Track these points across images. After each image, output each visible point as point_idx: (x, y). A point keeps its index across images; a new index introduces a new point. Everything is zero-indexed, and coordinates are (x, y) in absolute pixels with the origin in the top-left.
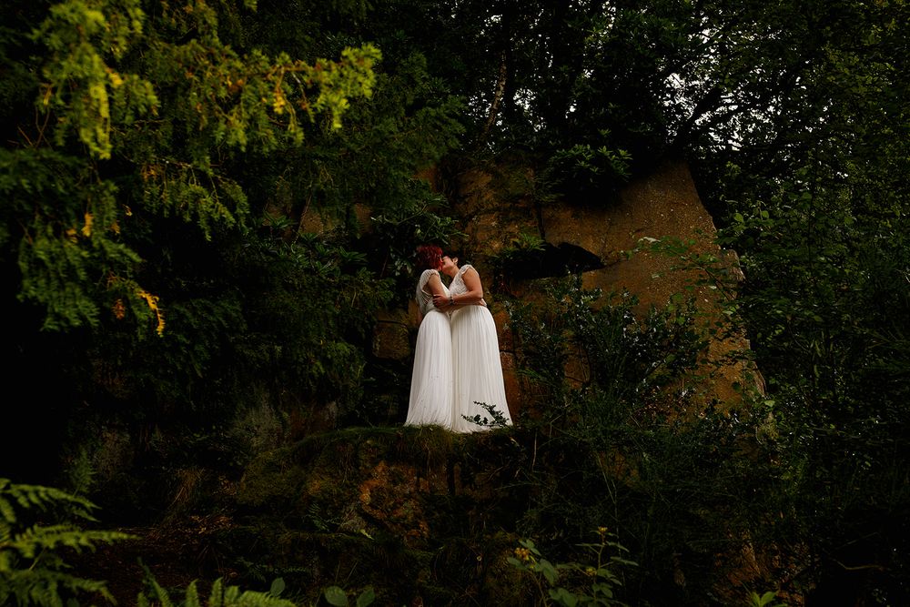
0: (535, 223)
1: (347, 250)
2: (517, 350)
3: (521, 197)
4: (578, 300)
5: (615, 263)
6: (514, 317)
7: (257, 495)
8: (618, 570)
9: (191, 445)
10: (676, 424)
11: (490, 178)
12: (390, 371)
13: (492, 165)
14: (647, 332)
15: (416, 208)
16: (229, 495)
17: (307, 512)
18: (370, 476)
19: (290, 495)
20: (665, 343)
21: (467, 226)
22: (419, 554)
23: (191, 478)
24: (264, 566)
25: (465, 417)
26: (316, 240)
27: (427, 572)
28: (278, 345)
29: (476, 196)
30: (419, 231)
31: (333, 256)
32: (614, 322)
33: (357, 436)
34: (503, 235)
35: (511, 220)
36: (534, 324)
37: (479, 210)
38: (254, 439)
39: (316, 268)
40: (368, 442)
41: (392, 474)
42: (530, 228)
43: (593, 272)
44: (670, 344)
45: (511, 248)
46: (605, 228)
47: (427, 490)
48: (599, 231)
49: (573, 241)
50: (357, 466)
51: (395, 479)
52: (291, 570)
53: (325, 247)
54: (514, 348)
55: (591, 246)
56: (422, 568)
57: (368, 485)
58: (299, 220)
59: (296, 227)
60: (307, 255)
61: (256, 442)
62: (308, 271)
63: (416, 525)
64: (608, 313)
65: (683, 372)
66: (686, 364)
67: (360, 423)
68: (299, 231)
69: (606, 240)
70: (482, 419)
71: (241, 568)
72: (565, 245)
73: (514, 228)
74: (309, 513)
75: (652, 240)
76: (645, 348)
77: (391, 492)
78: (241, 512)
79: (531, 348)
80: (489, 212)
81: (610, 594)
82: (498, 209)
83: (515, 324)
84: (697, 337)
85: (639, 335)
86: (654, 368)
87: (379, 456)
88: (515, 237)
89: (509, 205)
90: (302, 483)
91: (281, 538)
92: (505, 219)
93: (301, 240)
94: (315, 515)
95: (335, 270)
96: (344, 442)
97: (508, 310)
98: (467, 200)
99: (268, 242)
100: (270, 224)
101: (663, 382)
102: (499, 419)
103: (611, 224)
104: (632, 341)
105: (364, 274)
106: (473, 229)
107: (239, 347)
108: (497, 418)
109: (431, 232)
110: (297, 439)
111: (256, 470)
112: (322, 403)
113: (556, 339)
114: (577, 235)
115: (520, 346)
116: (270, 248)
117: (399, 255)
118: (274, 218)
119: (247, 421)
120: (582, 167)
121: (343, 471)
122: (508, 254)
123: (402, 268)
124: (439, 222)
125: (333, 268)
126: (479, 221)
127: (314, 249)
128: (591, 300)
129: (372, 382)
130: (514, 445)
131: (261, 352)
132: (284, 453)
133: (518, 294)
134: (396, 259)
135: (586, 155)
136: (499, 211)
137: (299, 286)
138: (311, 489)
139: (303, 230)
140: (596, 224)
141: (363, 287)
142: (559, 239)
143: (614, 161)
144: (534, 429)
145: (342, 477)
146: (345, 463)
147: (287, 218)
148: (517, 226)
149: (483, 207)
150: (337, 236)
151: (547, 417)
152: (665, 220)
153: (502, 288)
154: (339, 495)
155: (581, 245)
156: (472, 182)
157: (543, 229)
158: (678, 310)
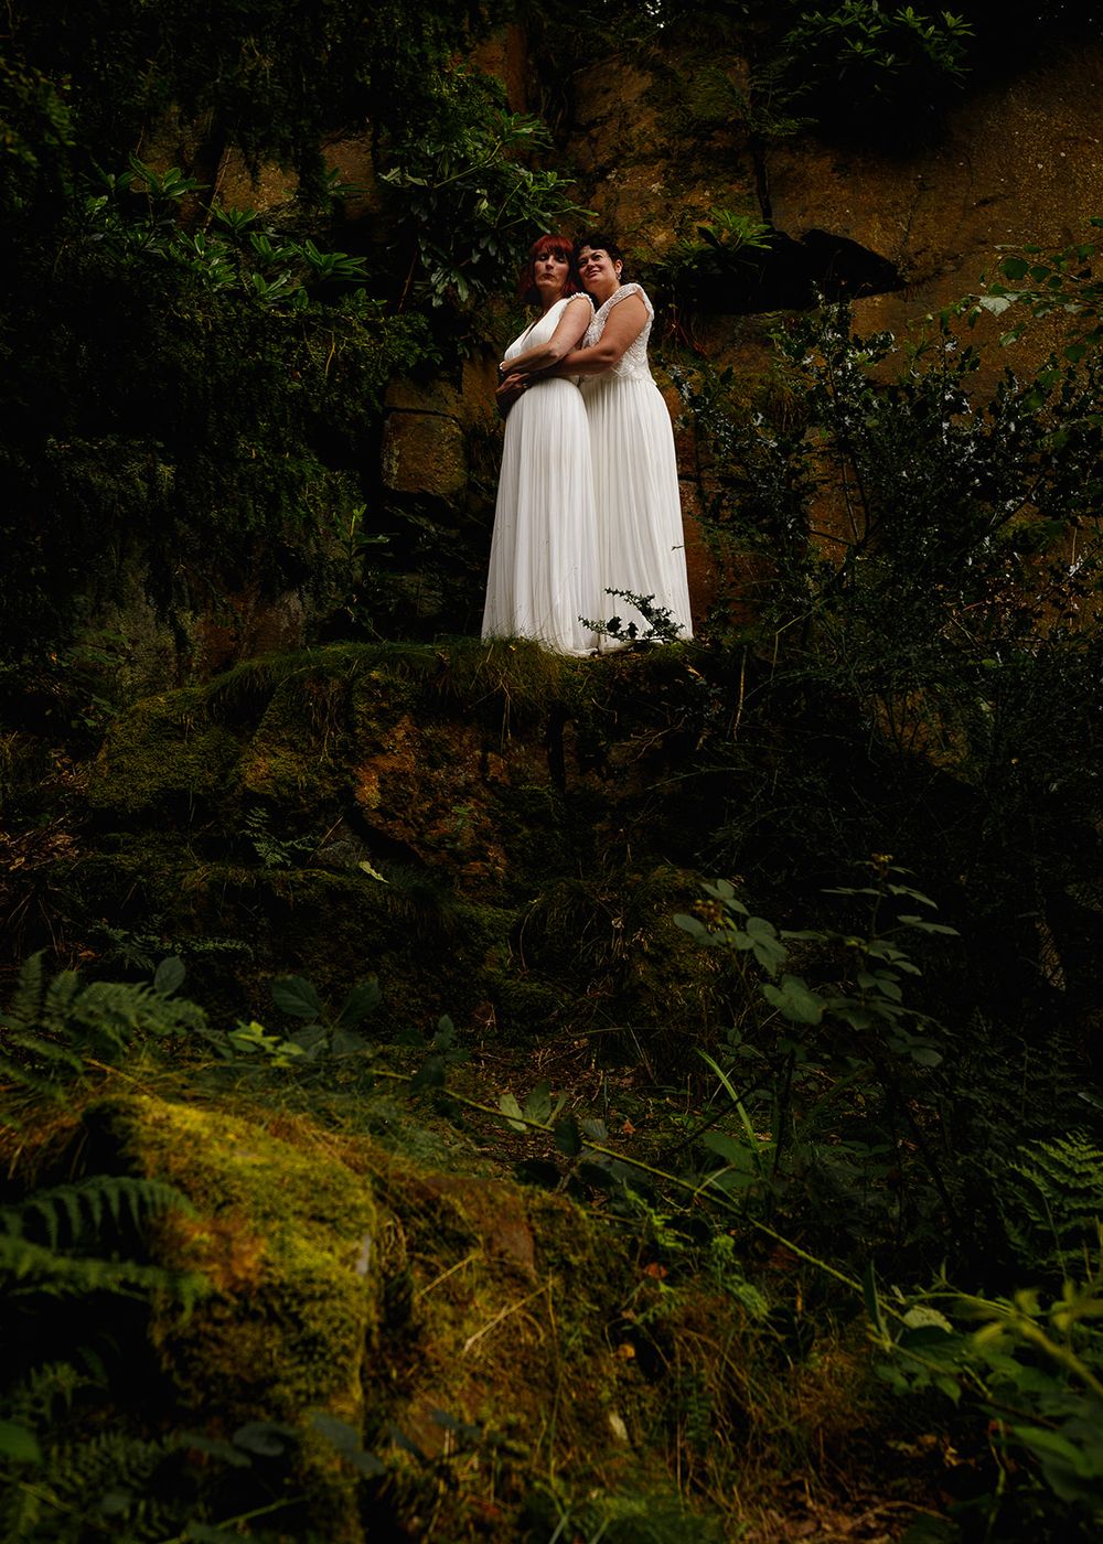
0: (750, 185)
1: (322, 248)
2: (706, 474)
3: (719, 124)
4: (839, 360)
5: (926, 279)
6: (693, 402)
7: (134, 789)
8: (913, 943)
10: (1054, 637)
11: (646, 82)
12: (423, 522)
13: (654, 50)
14: (995, 432)
15: (477, 147)
16: (72, 789)
17: (242, 824)
18: (379, 749)
19: (206, 788)
20: (1036, 457)
21: (594, 193)
22: (486, 914)
24: (152, 938)
25: (586, 623)
26: (252, 226)
27: (504, 952)
28: (167, 464)
29: (615, 123)
30: (485, 204)
31: (292, 263)
33: (349, 664)
34: (676, 214)
35: (696, 179)
36: (743, 418)
37: (621, 156)
38: (127, 670)
39: (254, 291)
40: (374, 674)
41: (427, 745)
42: (738, 199)
43: (878, 299)
44: (1046, 459)
45: (695, 244)
46: (909, 198)
47: (504, 779)
48: (896, 204)
49: (834, 227)
50: (350, 727)
51: (433, 755)
52: (210, 945)
53: (274, 243)
54: (699, 470)
55: (876, 239)
56: (494, 942)
57: (376, 767)
58: (212, 179)
59: (207, 197)
60: (231, 258)
61: (128, 677)
62: (236, 295)
63: (479, 854)
64: (909, 391)
65: (1074, 522)
66: (1082, 504)
67: (356, 633)
68: (214, 205)
69: (909, 226)
70: (625, 627)
71: (103, 942)
72: (816, 237)
73: (701, 197)
74: (248, 827)
76: (990, 467)
77: (427, 787)
78: (98, 824)
79: (737, 470)
80: (643, 159)
81: (896, 994)
82: (665, 153)
83: (696, 416)
85: (977, 437)
86: (1010, 514)
87: (399, 706)
88: (703, 217)
89: (689, 143)
90: (231, 764)
91: (188, 879)
92: (681, 175)
93: (217, 226)
94: (258, 830)
95: (295, 293)
96: (321, 677)
97: (679, 387)
98: (594, 132)
99: (143, 229)
100: (147, 188)
101: (1025, 542)
102: (662, 624)
103: (922, 188)
104: (961, 453)
105: (357, 308)
106: (609, 200)
107: (79, 468)
108: (657, 624)
109: (512, 207)
110: (215, 672)
111: (130, 735)
112: (269, 596)
113: (785, 449)
114: (843, 212)
115: (712, 466)
116: (149, 244)
117: (441, 258)
118: (159, 174)
119: (108, 633)
120: (858, 56)
121: (320, 738)
122: (687, 257)
123: (446, 290)
124: (530, 183)
125: (290, 291)
126: (621, 182)
127: (247, 246)
128: (870, 360)
129: (381, 546)
130: (694, 681)
131: (128, 479)
132: (189, 698)
133: (708, 349)
134: (433, 269)
135: (869, 27)
136: (669, 156)
137: (205, 324)
138: (250, 776)
139: (223, 202)
140: (888, 188)
141: (350, 331)
142: (801, 222)
143: (929, 41)
144: (738, 649)
145: (318, 752)
146: (323, 719)
147: (186, 176)
148: (707, 194)
149: (631, 149)
150: (301, 217)
151: (770, 622)
152: (1046, 178)
153: (673, 336)
154: (311, 789)
155: (853, 236)
156: (606, 91)
157: (767, 200)
158: (1067, 383)
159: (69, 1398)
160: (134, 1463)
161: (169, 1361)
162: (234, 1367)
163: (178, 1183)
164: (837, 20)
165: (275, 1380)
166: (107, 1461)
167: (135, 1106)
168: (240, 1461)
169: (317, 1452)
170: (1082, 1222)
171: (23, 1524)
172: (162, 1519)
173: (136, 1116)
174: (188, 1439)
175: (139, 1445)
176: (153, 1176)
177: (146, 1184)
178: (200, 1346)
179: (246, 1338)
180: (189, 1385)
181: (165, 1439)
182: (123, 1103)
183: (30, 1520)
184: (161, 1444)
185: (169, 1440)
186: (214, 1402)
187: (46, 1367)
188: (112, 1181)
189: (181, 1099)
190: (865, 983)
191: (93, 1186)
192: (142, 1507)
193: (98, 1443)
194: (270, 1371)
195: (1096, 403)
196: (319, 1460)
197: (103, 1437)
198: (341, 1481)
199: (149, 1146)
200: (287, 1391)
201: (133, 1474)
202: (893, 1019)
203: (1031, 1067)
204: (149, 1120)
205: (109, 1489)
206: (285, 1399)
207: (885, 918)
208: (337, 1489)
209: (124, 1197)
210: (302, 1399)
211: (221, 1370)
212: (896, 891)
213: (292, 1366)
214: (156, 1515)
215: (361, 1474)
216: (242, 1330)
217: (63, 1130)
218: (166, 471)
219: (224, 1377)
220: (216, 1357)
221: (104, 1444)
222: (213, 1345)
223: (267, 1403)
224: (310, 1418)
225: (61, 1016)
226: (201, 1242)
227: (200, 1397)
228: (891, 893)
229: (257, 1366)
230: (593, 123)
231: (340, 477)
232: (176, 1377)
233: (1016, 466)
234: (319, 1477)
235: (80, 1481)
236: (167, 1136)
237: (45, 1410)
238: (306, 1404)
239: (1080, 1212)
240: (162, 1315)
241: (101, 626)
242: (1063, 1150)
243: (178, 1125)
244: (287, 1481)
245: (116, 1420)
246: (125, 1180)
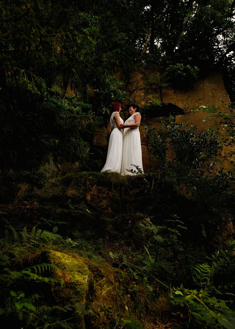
0: (159, 95)
1: (85, 103)
2: (149, 145)
3: (154, 84)
4: (173, 127)
6: (148, 132)
7: (48, 195)
9: (24, 175)
10: (207, 176)
11: (142, 76)
12: (100, 151)
13: (143, 70)
14: (199, 141)
15: (112, 87)
16: (38, 194)
18: (90, 190)
19: (61, 195)
21: (132, 95)
22: (108, 219)
23: (24, 187)
24: (51, 221)
25: (127, 170)
26: (72, 98)
27: (110, 226)
29: (136, 83)
30: (113, 96)
31: (79, 105)
32: (187, 137)
33: (86, 175)
34: (146, 99)
35: (150, 93)
36: (156, 136)
37: (137, 89)
38: (48, 174)
40: (90, 177)
41: (99, 190)
42: (157, 97)
43: (180, 116)
44: (207, 146)
45: (149, 105)
46: (186, 98)
47: (112, 196)
48: (184, 99)
49: (173, 103)
50: (86, 186)
51: (100, 191)
52: (60, 223)
53: (76, 101)
54: (148, 144)
55: (180, 105)
56: (109, 224)
57: (90, 193)
58: (66, 90)
59: (65, 93)
60: (69, 104)
61: (48, 175)
62: (69, 110)
63: (107, 209)
64: (185, 133)
65: (212, 157)
66: (213, 154)
67: (87, 170)
68: (66, 94)
69: (186, 103)
70: (134, 171)
71: (42, 221)
72: (170, 104)
73: (150, 96)
74: (68, 203)
75: (204, 107)
76: (197, 147)
77: (98, 197)
78: (42, 201)
79: (154, 144)
80: (141, 89)
82: (145, 88)
83: (148, 135)
84: (218, 144)
85: (196, 142)
86: (201, 155)
87: (94, 183)
88: (150, 100)
89: (149, 87)
90: (65, 191)
91: (57, 211)
92: (147, 92)
93: (66, 98)
94: (69, 203)
95: (79, 110)
96: (81, 177)
97: (146, 130)
98: (132, 84)
99: (54, 98)
100: (55, 91)
101: (203, 160)
102: (140, 171)
103: (189, 97)
104: (193, 144)
105: (91, 114)
106: (134, 96)
107: (42, 140)
108: (139, 171)
109: (117, 97)
110: (63, 175)
111: (48, 186)
112: (73, 162)
113: (164, 142)
114: (175, 100)
115: (150, 143)
116: (55, 101)
117: (105, 105)
118: (56, 88)
119: (45, 167)
120: (179, 73)
121: (80, 188)
122: (147, 107)
123: (105, 111)
124: (121, 93)
125: (78, 110)
126: (136, 93)
127: (71, 102)
128: (178, 127)
129: (92, 154)
130: (145, 181)
131: (50, 142)
132: (58, 180)
133: (150, 123)
134: (103, 107)
135: (181, 68)
136: (145, 89)
137: (65, 117)
138: (68, 194)
139: (68, 94)
140: (183, 96)
141: (89, 119)
142: (168, 102)
143: (192, 71)
144: (153, 176)
145: (80, 190)
146: (81, 185)
147: (61, 89)
148: (151, 96)
149: (138, 87)
150: (81, 97)
151: (158, 171)
152: (210, 96)
153: (144, 120)
154: (79, 197)
155: (176, 104)
156: (135, 77)
157: (162, 98)
158: (212, 133)
159: (38, 299)
160: (48, 310)
161: (54, 294)
162: (65, 295)
163: (57, 265)
164: (175, 67)
165: (71, 298)
166: (44, 310)
167: (50, 252)
168: (65, 311)
169: (78, 310)
170: (205, 278)
171: (30, 319)
172: (52, 320)
173: (50, 253)
174: (57, 307)
175: (49, 308)
176: (53, 264)
177: (52, 265)
178: (59, 292)
179: (67, 291)
180: (57, 298)
181: (53, 307)
182: (48, 251)
183: (31, 319)
184: (53, 308)
185: (54, 307)
186: (61, 301)
187: (34, 294)
188: (46, 264)
189: (57, 251)
190: (171, 236)
191: (43, 265)
192: (49, 317)
193: (42, 307)
194: (71, 296)
195: (216, 137)
196: (78, 311)
197: (43, 306)
198: (82, 315)
199: (52, 259)
200: (73, 300)
201: (48, 312)
202: (175, 242)
203: (198, 251)
204: (52, 254)
205: (44, 314)
206: (73, 301)
207: (175, 225)
208: (81, 316)
209: (48, 267)
210: (76, 301)
211: (63, 296)
212: (177, 221)
213: (74, 296)
214: (51, 319)
215: (85, 314)
216: (66, 290)
217: (38, 255)
218: (57, 141)
219: (63, 297)
220: (62, 294)
221: (43, 307)
222: (61, 292)
223: (70, 302)
224: (77, 304)
225: (39, 237)
226: (60, 275)
227: (59, 300)
228: (176, 221)
229: (69, 296)
230: (132, 83)
231: (86, 143)
232: (55, 297)
233: (202, 147)
234: (78, 314)
235: (39, 313)
236: (55, 257)
237: (34, 301)
238: (76, 302)
239: (205, 276)
240: (54, 286)
241: (43, 166)
242: (203, 266)
243: (57, 255)
244: (73, 315)
245: (45, 303)
246: (48, 264)
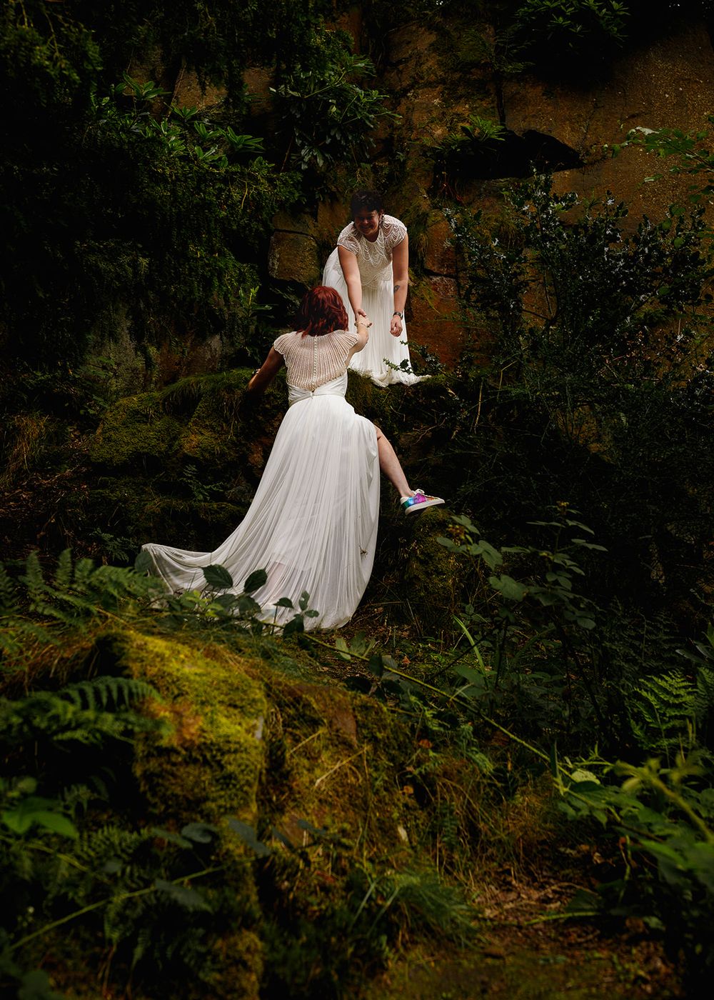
0: (493, 102)
1: (237, 132)
2: (461, 275)
3: (475, 64)
4: (545, 207)
5: (598, 161)
6: (457, 230)
7: (117, 451)
9: (31, 385)
10: (666, 377)
11: (433, 38)
12: (292, 298)
13: (438, 19)
14: (636, 253)
15: (333, 76)
16: (80, 451)
17: (181, 475)
18: (263, 432)
19: (160, 452)
21: (399, 104)
23: (34, 426)
24: (127, 541)
25: (387, 363)
26: (194, 118)
28: (144, 257)
29: (413, 62)
30: (334, 109)
31: (218, 141)
32: (592, 240)
34: (448, 118)
35: (461, 97)
36: (486, 241)
37: (417, 82)
38: (113, 381)
39: (195, 155)
42: (486, 110)
43: (567, 173)
44: (666, 270)
45: (459, 136)
46: (588, 112)
48: (580, 116)
49: (543, 129)
50: (247, 419)
53: (208, 128)
54: (457, 272)
55: (568, 137)
58: (173, 89)
59: (169, 99)
60: (182, 137)
61: (115, 385)
62: (185, 158)
64: (585, 228)
65: (681, 308)
66: (686, 298)
67: (252, 363)
68: (173, 104)
69: (588, 129)
70: (411, 366)
72: (532, 134)
73: (463, 108)
75: (648, 131)
76: (632, 274)
78: (98, 471)
79: (480, 272)
80: (430, 85)
81: (568, 585)
82: (443, 81)
83: (459, 238)
84: (703, 262)
85: (625, 256)
86: (642, 303)
87: (276, 407)
88: (464, 120)
89: (457, 76)
90: (175, 438)
91: (148, 506)
92: (452, 94)
93: (174, 117)
94: (190, 478)
95: (220, 159)
96: (230, 389)
97: (449, 221)
98: (401, 67)
99: (130, 118)
100: (133, 93)
101: (651, 321)
103: (596, 107)
104: (615, 265)
105: (261, 168)
106: (408, 108)
107: (92, 258)
109: (351, 111)
110: (167, 383)
111: (116, 419)
112: (202, 337)
113: (511, 260)
114: (548, 120)
115: (465, 270)
116: (133, 127)
117: (307, 141)
118: (139, 85)
119: (103, 359)
120: (560, 25)
121: (229, 425)
122: (454, 144)
123: (310, 160)
124: (362, 97)
125: (216, 157)
126: (416, 98)
127: (192, 129)
128: (563, 209)
129: (267, 311)
130: (451, 398)
131: (121, 265)
132: (151, 398)
133: (465, 200)
134: (302, 147)
135: (567, 8)
136: (445, 83)
137: (171, 176)
138: (187, 446)
139: (178, 102)
140: (576, 106)
141: (257, 182)
142: (523, 125)
143: (603, 18)
144: (478, 379)
145: (228, 433)
146: (230, 414)
147: (156, 86)
148: (467, 106)
149: (422, 78)
150: (224, 113)
151: (497, 364)
152: (670, 103)
153: (444, 191)
154: (223, 455)
155: (553, 134)
156: (409, 43)
157: (503, 111)
158: (679, 225)
159: (85, 806)
160: (124, 844)
161: (145, 786)
162: (182, 790)
163: (152, 682)
164: (548, 3)
165: (206, 799)
166: (108, 843)
167: (126, 637)
168: (186, 845)
169: (230, 841)
170: (677, 723)
171: (59, 877)
172: (140, 878)
173: (127, 642)
174: (158, 832)
175: (126, 834)
176: (137, 678)
177: (133, 682)
178: (163, 778)
179: (190, 774)
180: (156, 800)
181: (142, 831)
182: (119, 634)
183: (63, 875)
184: (139, 833)
185: (144, 832)
186: (170, 810)
187: (73, 787)
188: (113, 679)
189: (153, 634)
190: (550, 578)
191: (102, 682)
192: (128, 869)
193: (103, 832)
194: (204, 794)
195: (696, 238)
196: (231, 846)
197: (105, 828)
198: (244, 859)
199: (135, 660)
200: (213, 805)
201: (123, 851)
202: (566, 600)
203: (648, 632)
204: (135, 645)
205: (109, 859)
206: (212, 810)
207: (562, 539)
208: (241, 863)
209: (120, 690)
210: (222, 810)
211: (175, 792)
212: (570, 523)
213: (217, 791)
214: (136, 874)
215: (256, 855)
216: (187, 769)
217: (83, 649)
218: (144, 262)
219: (177, 796)
220: (172, 784)
221: (106, 833)
222: (171, 778)
223: (201, 812)
224: (226, 822)
225: (84, 583)
226: (165, 717)
227: (163, 808)
228: (567, 525)
229: (196, 790)
230: (400, 62)
231: (245, 268)
232: (149, 795)
233: (647, 274)
234: (231, 856)
235: (92, 854)
236: (146, 655)
237: (71, 812)
238: (225, 813)
239: (676, 717)
240: (142, 758)
241: (99, 354)
242: (667, 681)
243: (151, 648)
244: (213, 858)
245: (113, 819)
246: (121, 679)
